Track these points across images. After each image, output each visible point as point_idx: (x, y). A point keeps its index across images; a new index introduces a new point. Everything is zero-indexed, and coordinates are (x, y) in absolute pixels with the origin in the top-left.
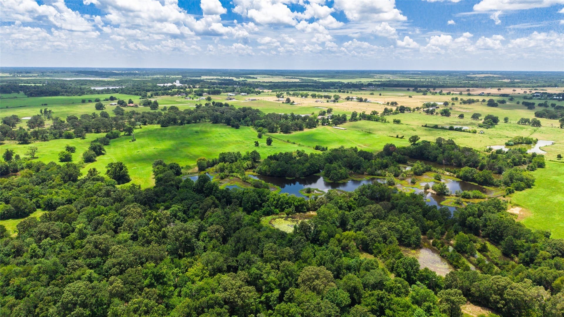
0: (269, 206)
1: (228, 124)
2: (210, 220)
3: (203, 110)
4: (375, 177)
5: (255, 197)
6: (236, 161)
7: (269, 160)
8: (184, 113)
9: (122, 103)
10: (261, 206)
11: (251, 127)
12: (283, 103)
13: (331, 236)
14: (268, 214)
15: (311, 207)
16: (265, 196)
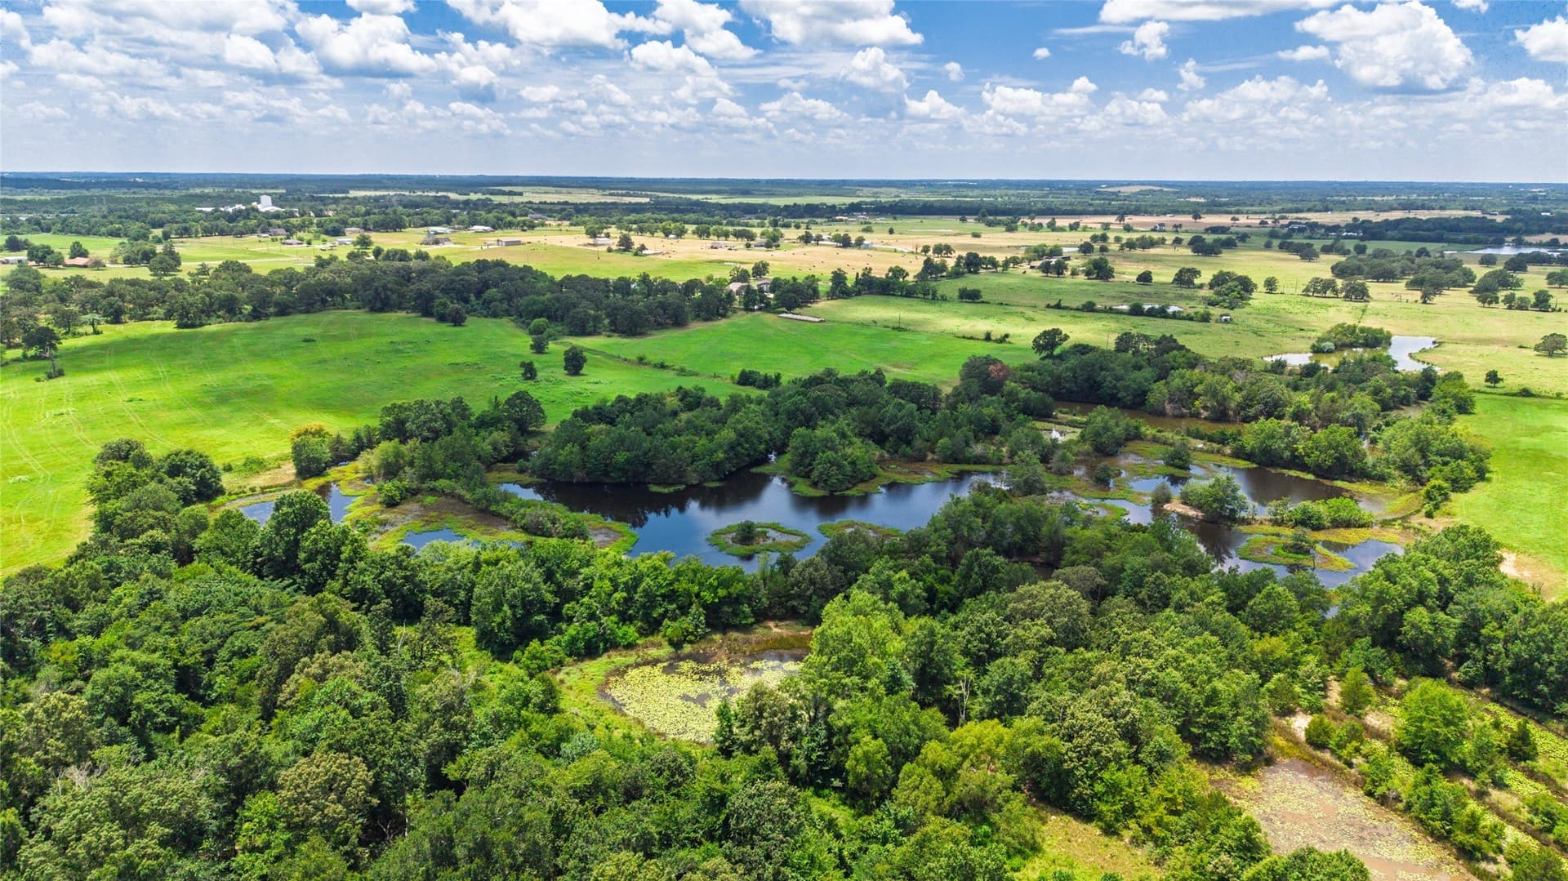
0: (592, 617)
1: (427, 312)
2: (303, 723)
3: (338, 272)
4: (966, 467)
5: (527, 580)
6: (450, 432)
7: (580, 422)
8: (265, 280)
9: (43, 256)
10: (556, 615)
11: (505, 320)
12: (610, 250)
13: (902, 754)
14: (589, 650)
15: (770, 607)
16: (573, 574)
